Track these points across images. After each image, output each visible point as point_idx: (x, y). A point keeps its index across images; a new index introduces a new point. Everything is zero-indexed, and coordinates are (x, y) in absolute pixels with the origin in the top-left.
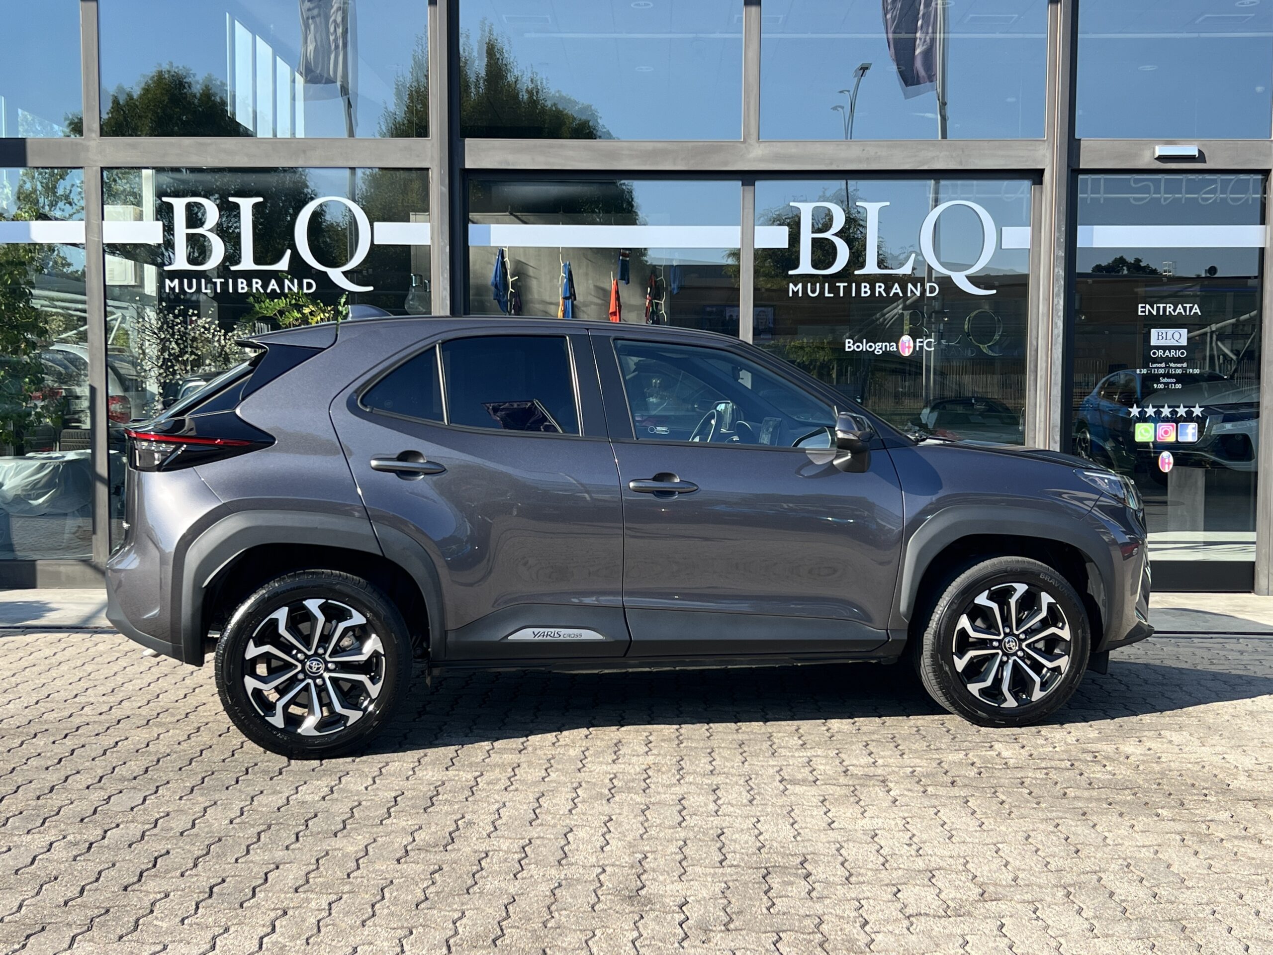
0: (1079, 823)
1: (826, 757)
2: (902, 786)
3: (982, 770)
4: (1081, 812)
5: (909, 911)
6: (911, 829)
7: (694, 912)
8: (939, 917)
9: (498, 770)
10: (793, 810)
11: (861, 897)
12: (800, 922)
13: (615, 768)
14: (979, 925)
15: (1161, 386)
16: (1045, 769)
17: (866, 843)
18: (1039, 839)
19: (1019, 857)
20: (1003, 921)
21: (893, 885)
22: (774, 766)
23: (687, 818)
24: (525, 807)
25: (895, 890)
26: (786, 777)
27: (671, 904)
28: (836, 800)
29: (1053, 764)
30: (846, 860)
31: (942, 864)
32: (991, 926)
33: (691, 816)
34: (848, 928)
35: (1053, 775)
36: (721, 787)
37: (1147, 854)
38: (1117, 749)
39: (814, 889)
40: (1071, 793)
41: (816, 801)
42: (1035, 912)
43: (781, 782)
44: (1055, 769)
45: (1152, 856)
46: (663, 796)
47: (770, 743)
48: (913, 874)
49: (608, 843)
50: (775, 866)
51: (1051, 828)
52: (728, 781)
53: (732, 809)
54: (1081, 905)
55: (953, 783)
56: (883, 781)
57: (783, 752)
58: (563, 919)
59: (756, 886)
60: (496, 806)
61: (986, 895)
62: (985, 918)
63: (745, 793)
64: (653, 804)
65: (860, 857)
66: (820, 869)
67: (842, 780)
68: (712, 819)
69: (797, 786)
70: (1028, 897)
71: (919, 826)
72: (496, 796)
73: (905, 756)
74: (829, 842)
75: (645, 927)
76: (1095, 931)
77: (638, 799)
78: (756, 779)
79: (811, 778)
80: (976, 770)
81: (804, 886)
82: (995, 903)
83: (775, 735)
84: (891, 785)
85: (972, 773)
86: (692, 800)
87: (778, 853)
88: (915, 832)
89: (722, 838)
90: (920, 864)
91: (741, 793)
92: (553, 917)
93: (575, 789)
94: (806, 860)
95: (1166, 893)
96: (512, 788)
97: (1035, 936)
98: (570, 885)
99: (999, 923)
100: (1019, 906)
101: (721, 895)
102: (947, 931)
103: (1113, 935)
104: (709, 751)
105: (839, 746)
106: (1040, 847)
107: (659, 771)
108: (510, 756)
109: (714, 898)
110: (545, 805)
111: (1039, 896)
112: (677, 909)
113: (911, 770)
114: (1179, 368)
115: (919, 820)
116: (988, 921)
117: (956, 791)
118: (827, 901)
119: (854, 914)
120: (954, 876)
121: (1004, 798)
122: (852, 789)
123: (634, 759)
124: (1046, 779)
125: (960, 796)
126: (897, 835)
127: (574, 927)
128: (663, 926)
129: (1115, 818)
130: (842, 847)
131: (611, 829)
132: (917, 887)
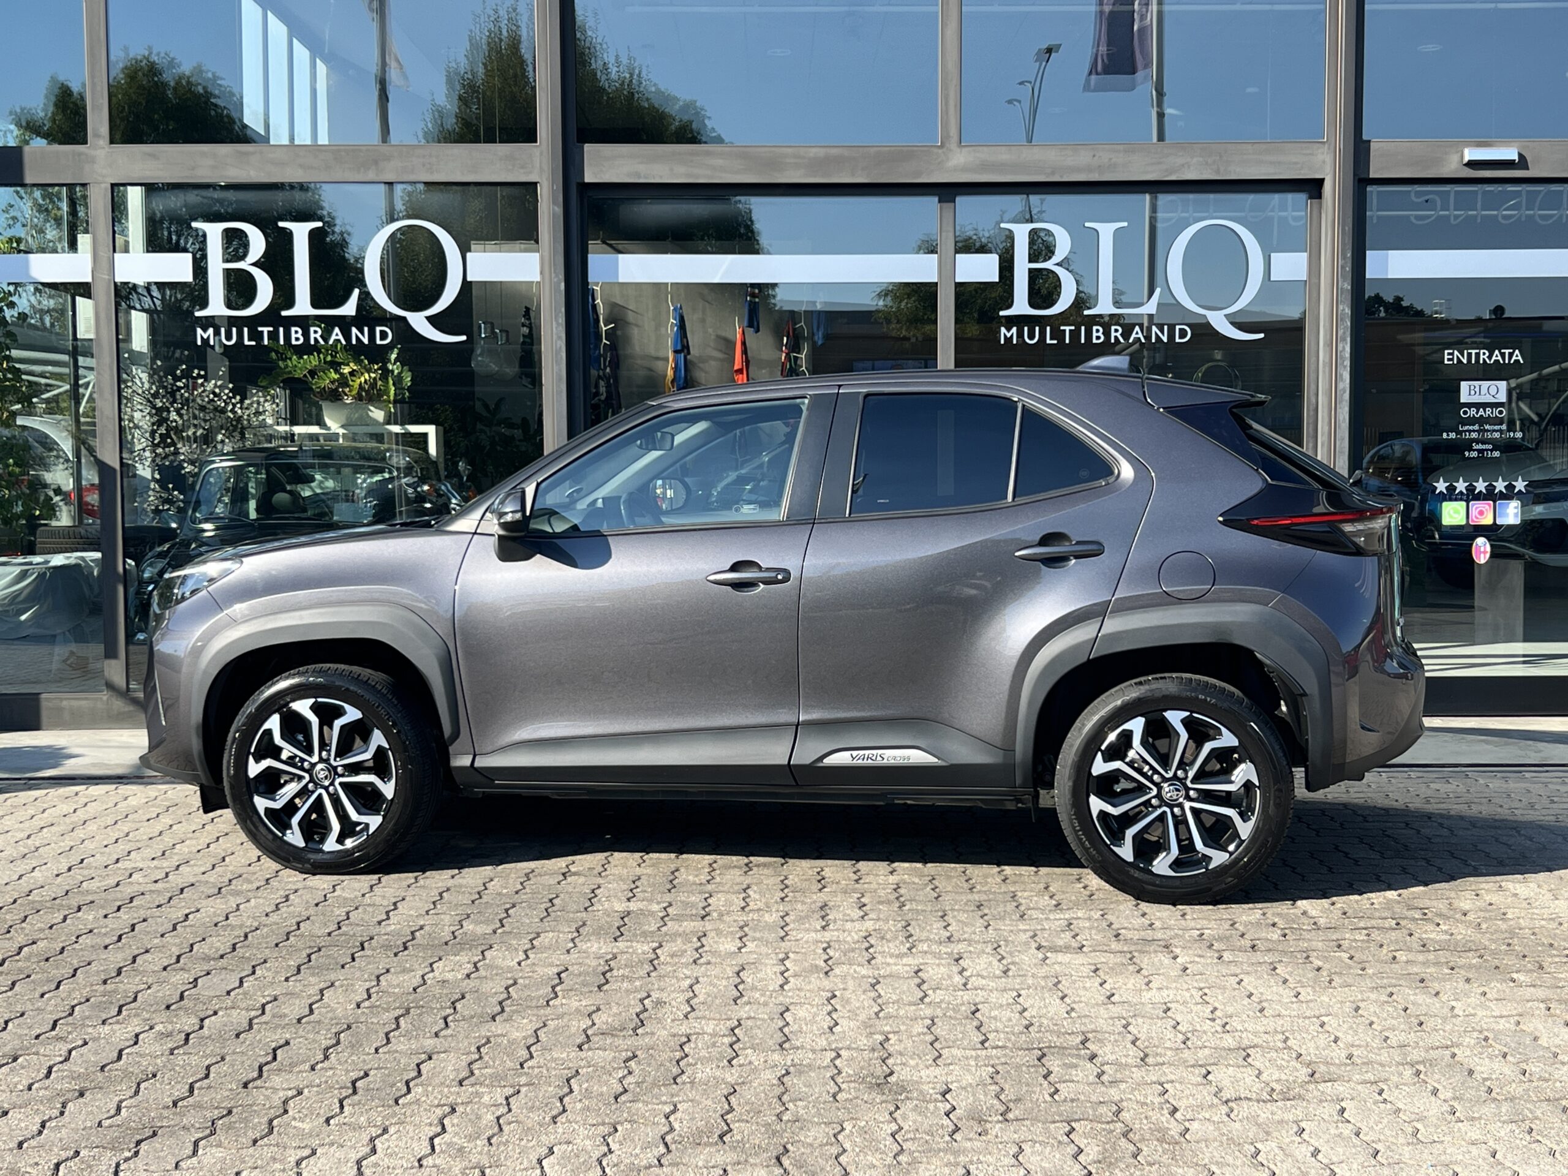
0: (1417, 991)
1: (1089, 919)
2: (1191, 952)
3: (1287, 931)
4: (1418, 978)
5: (1226, 1095)
6: (1211, 1001)
7: (962, 1102)
8: (1264, 1101)
9: (679, 941)
10: (1059, 982)
11: (1163, 1080)
12: (1095, 1110)
13: (827, 936)
14: (1315, 1109)
15: (1474, 454)
16: (1365, 929)
17: (1158, 1018)
18: (1372, 1010)
19: (1351, 1032)
20: (1343, 1104)
21: (1201, 1066)
22: (1025, 931)
23: (930, 992)
24: (724, 982)
25: (1204, 1071)
26: (1044, 944)
27: (931, 1091)
28: (1112, 969)
29: (1374, 923)
30: (1137, 1039)
31: (1256, 1041)
32: (1329, 1111)
33: (934, 990)
34: (1154, 1116)
35: (1375, 934)
36: (965, 956)
37: (1507, 1025)
38: (1450, 904)
39: (1103, 1072)
40: (1402, 956)
41: (1086, 970)
42: (1380, 1094)
43: (1038, 949)
44: (1378, 929)
45: (1513, 1027)
46: (895, 968)
47: (1015, 904)
48: (1224, 1053)
49: (837, 1024)
50: (1050, 1047)
51: (1384, 998)
52: (972, 949)
53: (984, 982)
54: (1436, 1085)
55: (1253, 947)
56: (1166, 947)
57: (1035, 914)
58: (802, 1112)
59: (1032, 1070)
60: (688, 982)
61: (1317, 1076)
62: (1321, 1101)
63: (995, 963)
64: (884, 977)
65: (1154, 1034)
66: (1108, 1049)
67: (1114, 946)
68: (960, 993)
69: (1060, 954)
70: (1370, 1076)
71: (1220, 997)
72: (685, 971)
73: (1187, 917)
74: (1112, 1018)
75: (905, 1117)
76: (1457, 1114)
77: (864, 972)
78: (1006, 946)
79: (1075, 944)
80: (1279, 932)
81: (1091, 1069)
82: (1329, 1084)
83: (1019, 894)
84: (1178, 951)
85: (1275, 935)
86: (931, 972)
87: (1052, 1032)
88: (1217, 1005)
89: (978, 1015)
90: (1229, 1041)
91: (990, 963)
92: (787, 1109)
93: (782, 960)
94: (1087, 1040)
95: (1538, 1070)
96: (702, 961)
97: (1385, 1121)
98: (801, 1073)
99: (1338, 1107)
100: (1359, 1087)
101: (989, 1081)
102: (1276, 1117)
103: (1480, 1118)
104: (940, 914)
105: (1102, 906)
106: (1375, 1019)
107: (883, 938)
108: (692, 924)
109: (982, 1083)
110: (749, 980)
111: (1384, 1075)
112: (940, 1097)
113: (1198, 932)
114: (1496, 431)
115: (1219, 991)
116: (1325, 1104)
117: (1259, 957)
118: (1123, 1086)
119: (1158, 1100)
120: (1274, 1055)
121: (1320, 963)
122: (1129, 956)
123: (849, 925)
124: (1368, 941)
125: (1265, 962)
126: (1195, 1008)
127: (816, 1119)
128: (926, 1117)
129: (1461, 985)
130: (1128, 1024)
131: (837, 1007)
132: (1231, 1069)
